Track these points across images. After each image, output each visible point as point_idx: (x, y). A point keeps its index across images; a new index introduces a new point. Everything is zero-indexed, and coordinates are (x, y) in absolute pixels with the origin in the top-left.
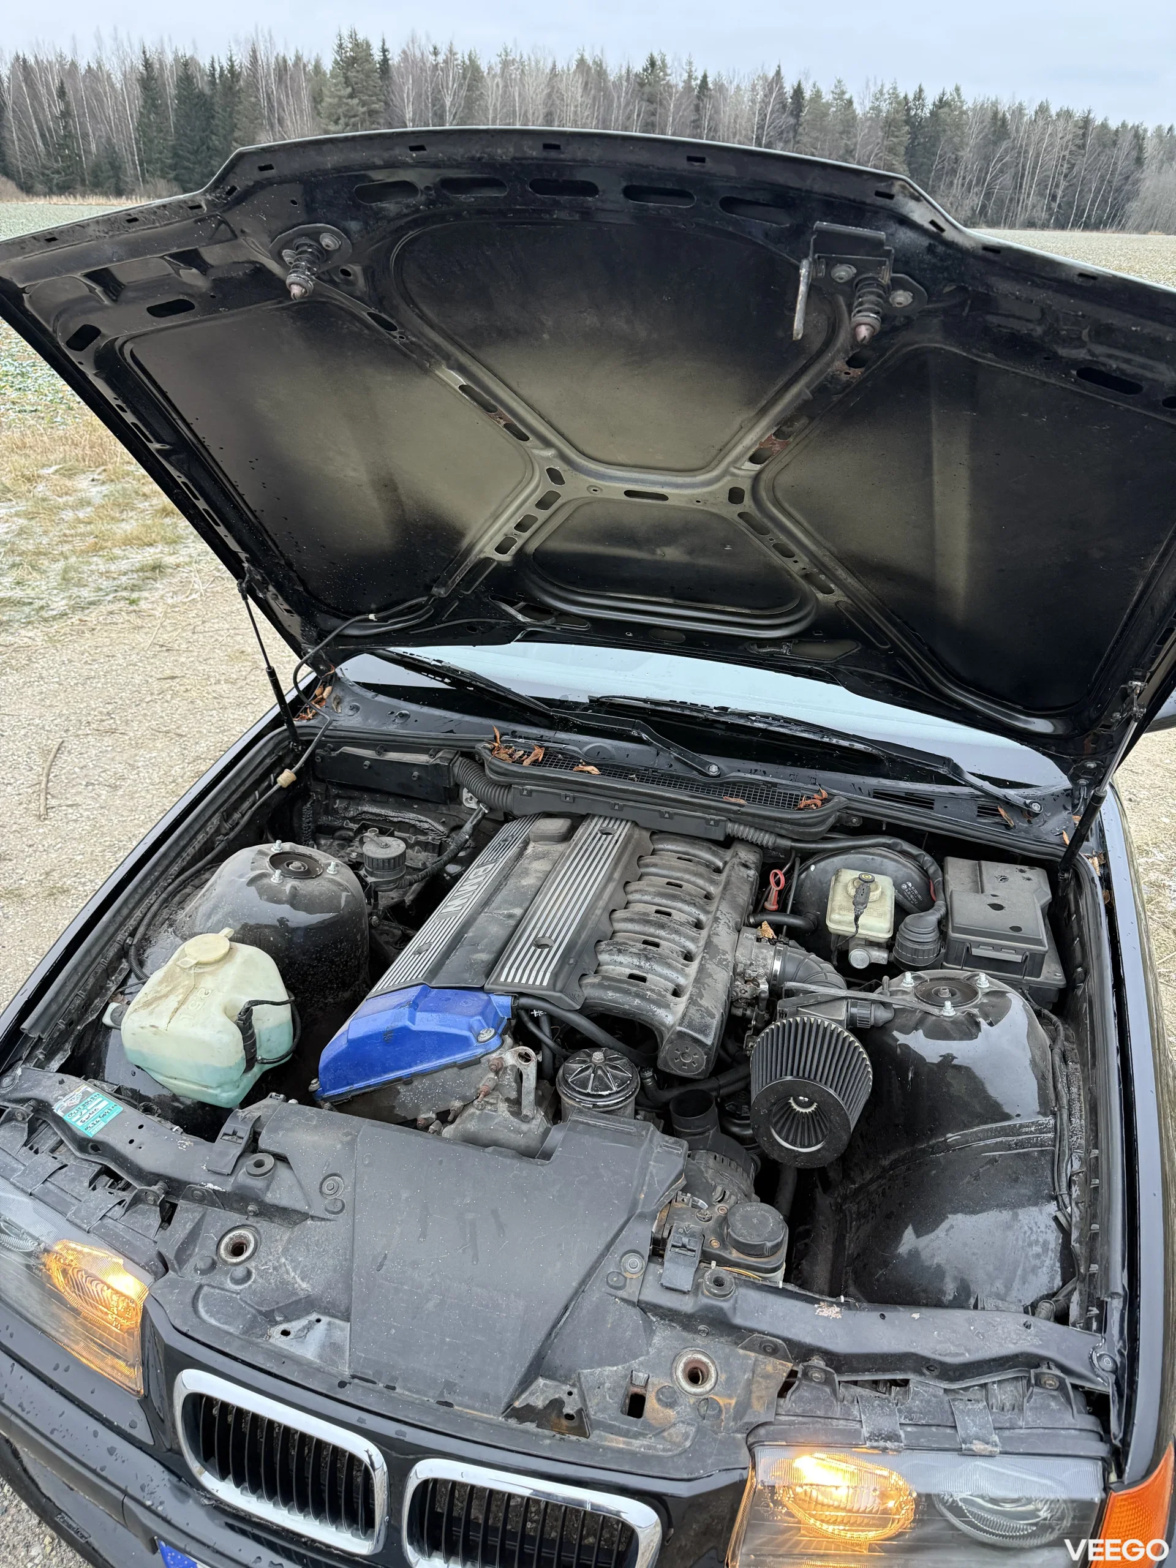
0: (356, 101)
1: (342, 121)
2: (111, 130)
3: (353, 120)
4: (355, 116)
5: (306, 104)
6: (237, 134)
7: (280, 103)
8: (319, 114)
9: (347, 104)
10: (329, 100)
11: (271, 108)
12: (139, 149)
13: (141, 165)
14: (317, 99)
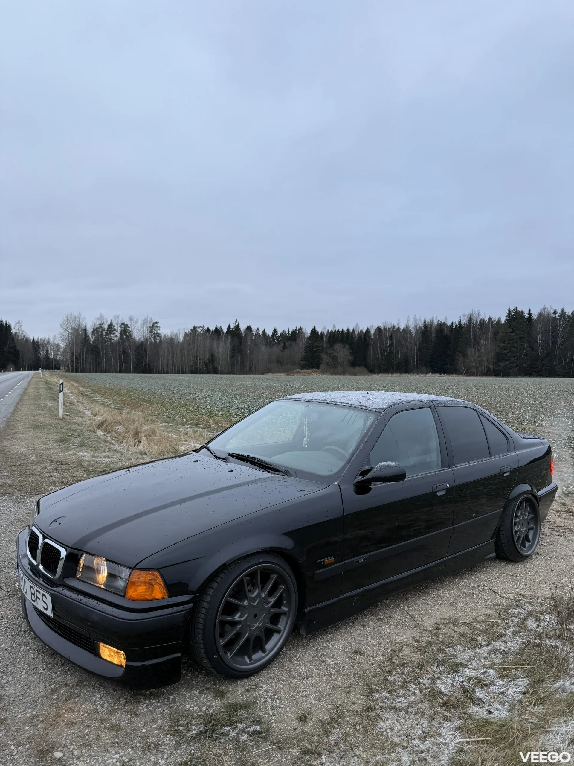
0: (513, 334)
1: (507, 342)
2: (407, 350)
3: (512, 341)
4: (513, 340)
5: (491, 336)
6: (459, 349)
7: (479, 337)
8: (496, 340)
9: (509, 335)
10: (501, 334)
11: (475, 339)
12: (417, 356)
13: (417, 362)
14: (496, 334)
